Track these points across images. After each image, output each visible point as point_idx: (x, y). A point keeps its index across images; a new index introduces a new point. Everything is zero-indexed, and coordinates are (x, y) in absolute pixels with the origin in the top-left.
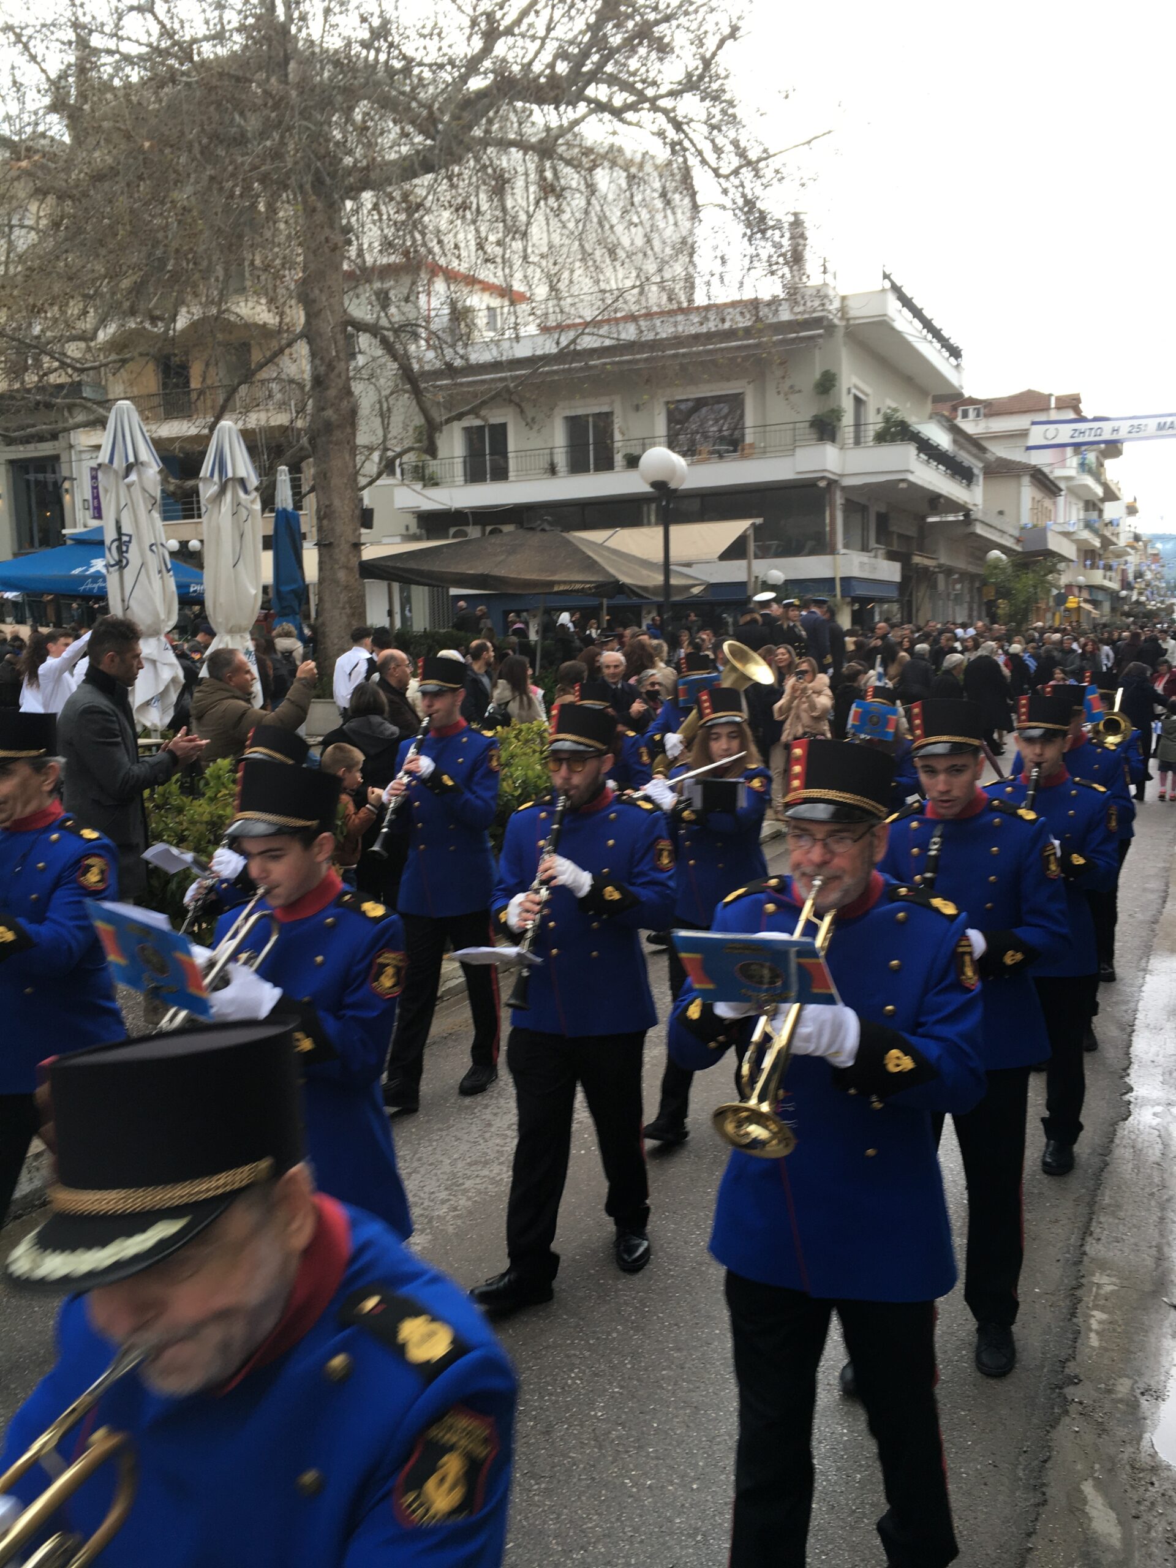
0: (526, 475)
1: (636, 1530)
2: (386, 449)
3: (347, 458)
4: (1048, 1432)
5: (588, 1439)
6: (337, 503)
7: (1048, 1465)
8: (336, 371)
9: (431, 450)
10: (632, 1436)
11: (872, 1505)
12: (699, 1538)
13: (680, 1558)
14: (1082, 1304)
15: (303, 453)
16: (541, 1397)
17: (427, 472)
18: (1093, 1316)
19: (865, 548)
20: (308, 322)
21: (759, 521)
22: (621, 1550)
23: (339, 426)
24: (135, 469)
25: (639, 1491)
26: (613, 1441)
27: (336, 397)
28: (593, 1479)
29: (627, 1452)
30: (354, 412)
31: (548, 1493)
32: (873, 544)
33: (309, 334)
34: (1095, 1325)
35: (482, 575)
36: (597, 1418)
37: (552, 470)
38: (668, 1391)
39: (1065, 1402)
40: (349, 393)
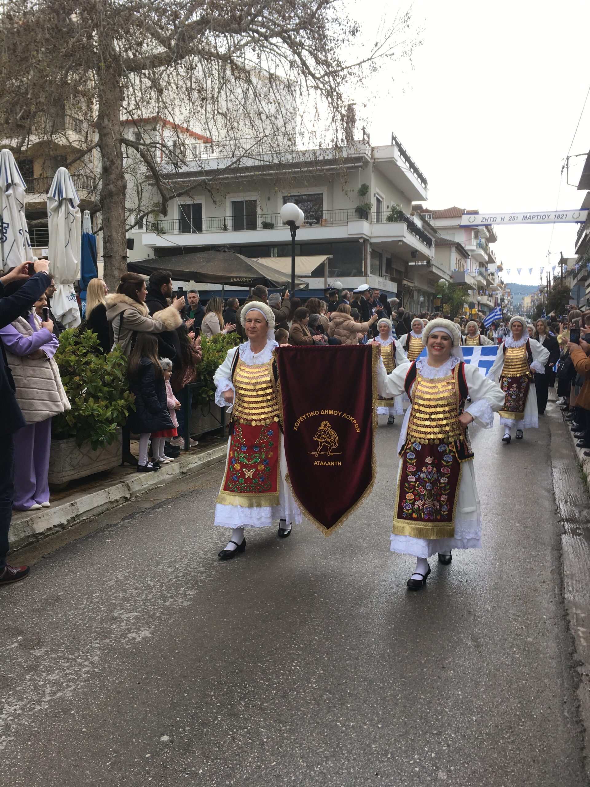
0: (211, 230)
1: (350, 752)
2: (140, 211)
3: (120, 211)
4: (574, 692)
5: (310, 700)
6: (114, 234)
7: (581, 709)
8: (116, 165)
9: (165, 213)
10: (336, 698)
11: (487, 734)
12: (389, 756)
13: (381, 768)
14: (571, 624)
15: (97, 208)
16: (278, 677)
17: (160, 227)
18: (579, 630)
19: (381, 275)
20: (101, 138)
21: (331, 256)
22: (343, 764)
23: (116, 194)
24: (12, 187)
25: (346, 729)
26: (325, 701)
27: (115, 179)
28: (318, 723)
29: (335, 707)
30: (124, 187)
31: (291, 731)
32: (384, 273)
33: (101, 145)
34: (581, 635)
35: (193, 272)
36: (313, 688)
37: (225, 228)
38: (352, 672)
39: (580, 675)
40: (123, 177)
